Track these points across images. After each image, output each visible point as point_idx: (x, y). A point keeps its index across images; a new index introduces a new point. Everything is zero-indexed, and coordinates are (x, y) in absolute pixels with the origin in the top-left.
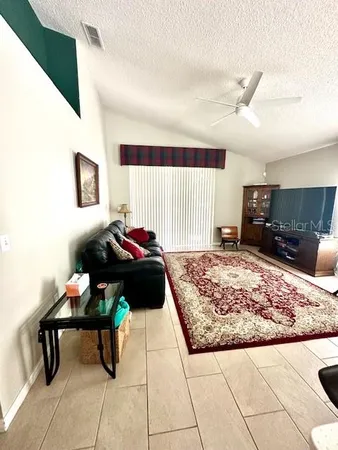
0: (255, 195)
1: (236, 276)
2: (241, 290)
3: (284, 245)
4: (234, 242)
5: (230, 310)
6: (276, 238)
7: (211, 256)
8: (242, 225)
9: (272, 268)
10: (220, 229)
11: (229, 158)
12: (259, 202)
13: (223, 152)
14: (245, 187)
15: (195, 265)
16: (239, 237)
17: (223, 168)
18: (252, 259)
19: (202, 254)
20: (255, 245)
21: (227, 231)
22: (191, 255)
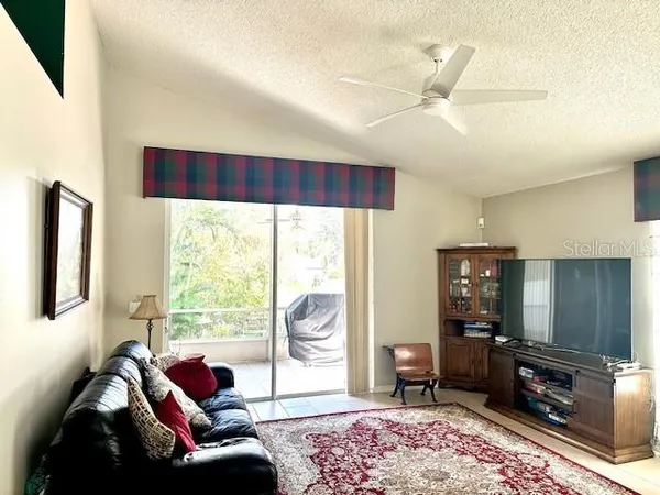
0: (465, 269)
1: (444, 476)
3: (540, 389)
4: (426, 384)
6: (523, 372)
7: (375, 425)
8: (441, 338)
9: (520, 447)
10: (390, 351)
11: (403, 188)
12: (476, 283)
13: (392, 170)
14: (440, 251)
15: (338, 452)
16: (436, 371)
17: (390, 206)
18: (472, 426)
19: (353, 419)
20: (475, 390)
21: (403, 354)
22: (325, 426)
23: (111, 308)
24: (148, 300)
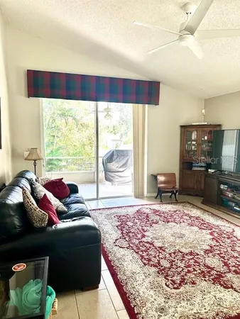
0: (194, 136)
1: (182, 236)
2: (191, 253)
3: (230, 195)
4: (172, 192)
5: (183, 281)
6: (222, 187)
7: (148, 211)
8: (180, 171)
9: (219, 223)
10: (155, 177)
11: (164, 93)
12: (199, 145)
13: (159, 83)
14: (182, 127)
15: (130, 224)
16: (177, 186)
17: (157, 103)
18: (195, 212)
19: (136, 209)
20: (197, 195)
21: (161, 178)
22: (123, 212)
23: (15, 155)
24: (33, 151)
